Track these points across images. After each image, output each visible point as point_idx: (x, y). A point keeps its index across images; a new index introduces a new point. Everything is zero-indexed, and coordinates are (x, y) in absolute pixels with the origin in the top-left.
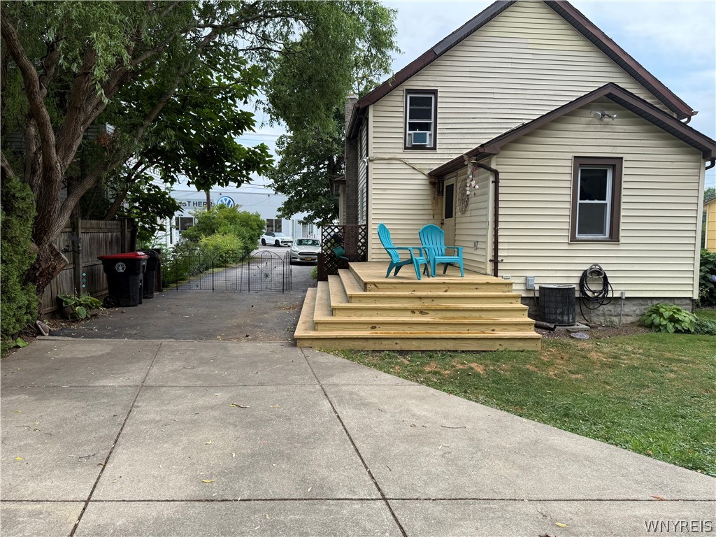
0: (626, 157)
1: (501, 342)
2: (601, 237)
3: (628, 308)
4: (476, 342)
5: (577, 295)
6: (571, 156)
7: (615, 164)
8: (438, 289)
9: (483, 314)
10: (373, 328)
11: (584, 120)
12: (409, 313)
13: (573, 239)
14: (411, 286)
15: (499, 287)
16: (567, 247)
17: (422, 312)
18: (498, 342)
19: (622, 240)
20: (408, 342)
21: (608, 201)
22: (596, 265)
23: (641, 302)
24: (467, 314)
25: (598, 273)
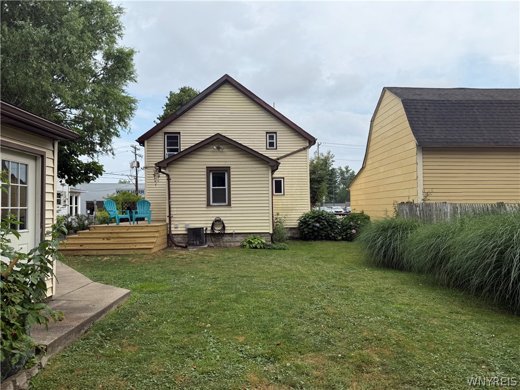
0: (231, 166)
1: (134, 250)
2: (224, 204)
3: (239, 238)
4: (123, 250)
5: (209, 232)
6: (205, 167)
7: (228, 169)
8: (124, 229)
9: (136, 239)
10: (81, 246)
11: (210, 150)
12: (102, 240)
13: (208, 205)
14: (111, 228)
15: (153, 228)
16: (206, 209)
17: (108, 239)
18: (132, 251)
19: (232, 206)
20: (92, 251)
21: (226, 187)
22: (218, 217)
23: (244, 235)
24: (128, 239)
25: (218, 221)
